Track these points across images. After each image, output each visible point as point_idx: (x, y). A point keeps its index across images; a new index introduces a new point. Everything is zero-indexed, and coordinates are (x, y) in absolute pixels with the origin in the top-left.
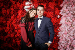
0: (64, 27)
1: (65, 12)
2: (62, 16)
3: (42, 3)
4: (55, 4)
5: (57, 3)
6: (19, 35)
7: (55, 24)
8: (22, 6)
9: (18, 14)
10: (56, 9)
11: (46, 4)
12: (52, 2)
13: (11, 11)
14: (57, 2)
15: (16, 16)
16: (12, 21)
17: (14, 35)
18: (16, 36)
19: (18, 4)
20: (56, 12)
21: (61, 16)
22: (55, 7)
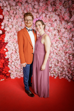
1: (8, 26)
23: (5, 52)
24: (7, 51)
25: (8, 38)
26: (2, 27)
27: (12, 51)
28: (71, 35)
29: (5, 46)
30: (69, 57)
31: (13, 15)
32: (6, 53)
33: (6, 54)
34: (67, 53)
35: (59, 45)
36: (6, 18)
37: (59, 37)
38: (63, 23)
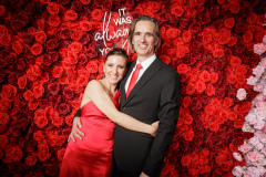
0: (261, 146)
3: (173, 25)
4: (229, 38)
5: (241, 34)
6: (48, 155)
7: (222, 126)
8: (84, 29)
9: (60, 58)
10: (234, 58)
11: (189, 32)
12: (216, 28)
13: (31, 44)
14: (237, 31)
15: (52, 66)
16: (29, 85)
17: (25, 155)
18: (30, 161)
19: (67, 18)
20: (232, 76)
21: (252, 94)
22: (229, 50)
25: (261, 118)
33: (235, 173)
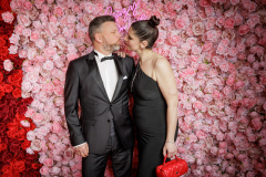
0: (42, 106)
1: (31, 44)
2: (24, 59)
23: (26, 130)
24: (33, 126)
25: (34, 82)
26: (13, 50)
27: (49, 125)
28: (241, 48)
29: (25, 110)
30: (250, 118)
31: (46, 8)
32: (31, 135)
33: (29, 139)
34: (239, 106)
35: (210, 84)
36: (23, 20)
37: (202, 56)
38: (210, 11)
